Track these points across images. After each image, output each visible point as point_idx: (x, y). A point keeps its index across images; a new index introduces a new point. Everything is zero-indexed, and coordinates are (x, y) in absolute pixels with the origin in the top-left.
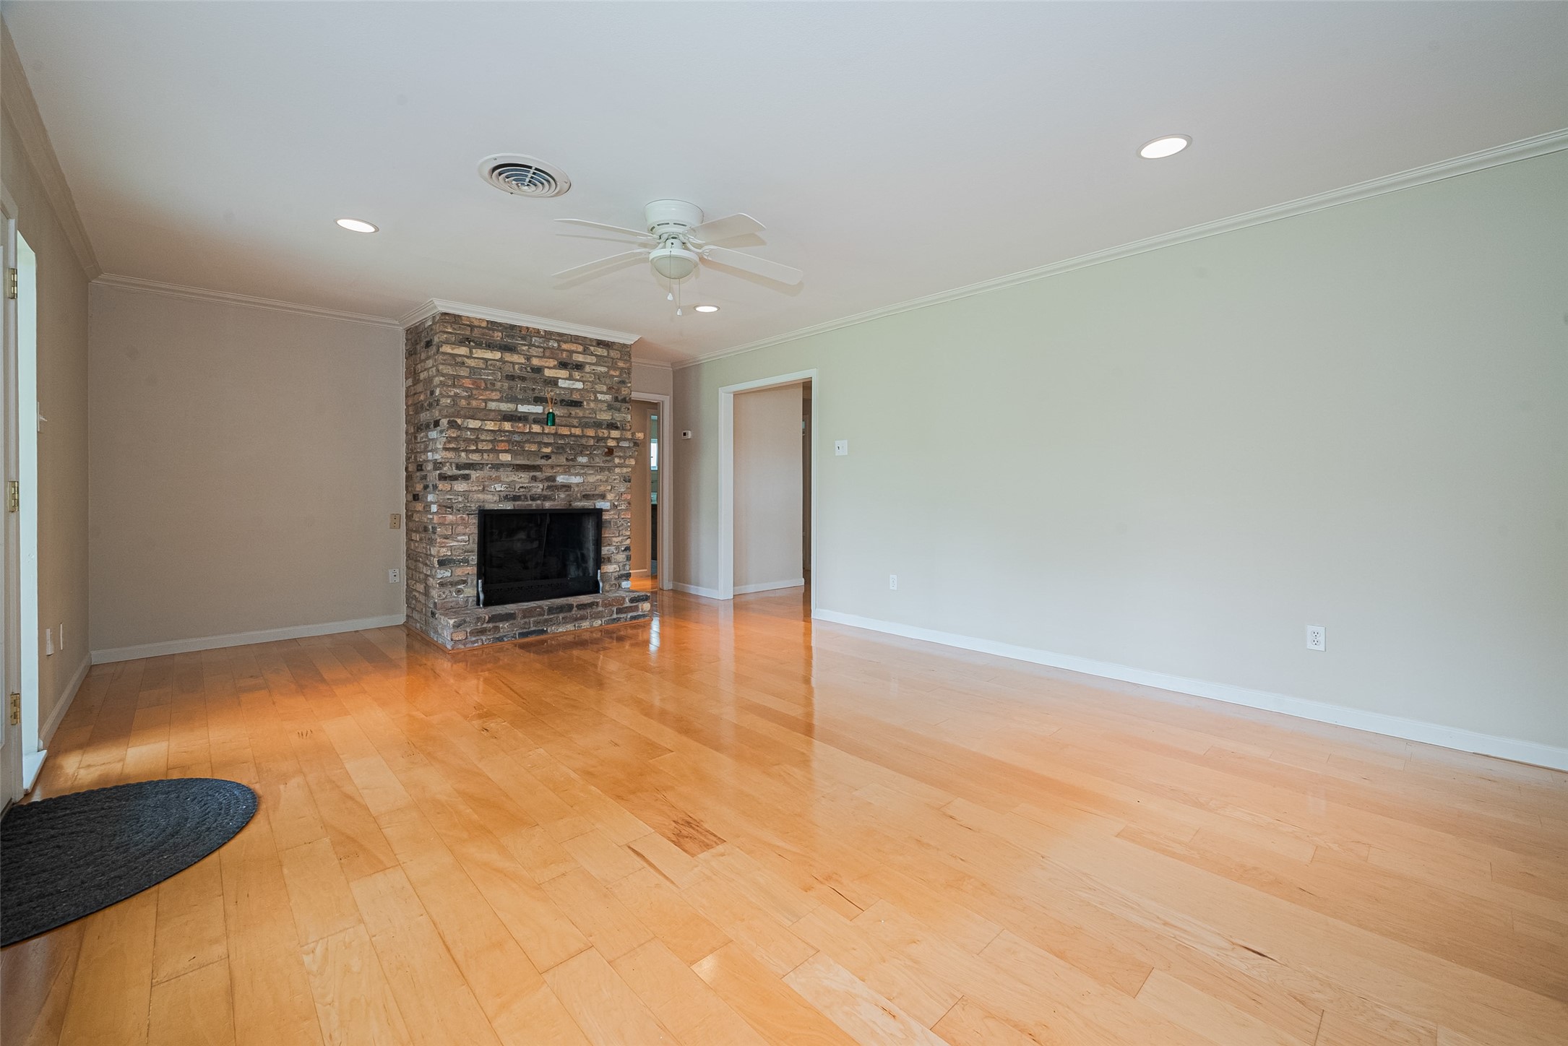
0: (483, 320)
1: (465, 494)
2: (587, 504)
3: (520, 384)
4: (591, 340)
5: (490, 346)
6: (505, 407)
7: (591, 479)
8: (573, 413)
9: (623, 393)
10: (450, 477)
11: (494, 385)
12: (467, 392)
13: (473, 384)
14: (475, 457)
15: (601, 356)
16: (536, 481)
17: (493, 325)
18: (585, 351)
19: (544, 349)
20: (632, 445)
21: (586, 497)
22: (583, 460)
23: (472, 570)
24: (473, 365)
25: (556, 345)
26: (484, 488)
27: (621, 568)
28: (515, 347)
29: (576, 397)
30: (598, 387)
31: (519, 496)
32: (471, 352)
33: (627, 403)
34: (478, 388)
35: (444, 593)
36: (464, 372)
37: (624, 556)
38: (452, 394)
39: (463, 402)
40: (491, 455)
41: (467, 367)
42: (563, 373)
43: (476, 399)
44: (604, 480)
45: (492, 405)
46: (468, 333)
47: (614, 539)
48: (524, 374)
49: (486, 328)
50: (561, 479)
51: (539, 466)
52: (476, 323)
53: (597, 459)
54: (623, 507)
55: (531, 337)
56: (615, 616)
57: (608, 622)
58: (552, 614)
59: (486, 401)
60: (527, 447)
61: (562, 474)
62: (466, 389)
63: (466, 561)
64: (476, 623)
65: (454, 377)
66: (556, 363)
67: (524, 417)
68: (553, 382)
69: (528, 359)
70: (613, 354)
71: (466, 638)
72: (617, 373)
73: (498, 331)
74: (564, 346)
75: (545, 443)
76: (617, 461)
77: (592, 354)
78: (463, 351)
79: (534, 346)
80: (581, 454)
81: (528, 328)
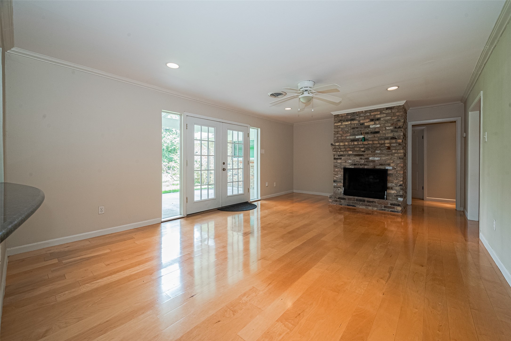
0: (345, 114)
1: (341, 163)
2: (382, 167)
3: (357, 130)
4: (383, 108)
5: (347, 121)
6: (351, 137)
7: (384, 158)
8: (376, 136)
9: (399, 125)
10: (336, 158)
11: (348, 131)
12: (341, 135)
13: (342, 133)
14: (342, 153)
15: (388, 113)
16: (362, 159)
17: (348, 114)
18: (381, 113)
19: (365, 117)
20: (397, 145)
21: (381, 165)
22: (378, 152)
23: (342, 184)
24: (342, 127)
25: (369, 114)
26: (345, 162)
27: (398, 193)
28: (355, 119)
29: (377, 130)
30: (386, 125)
31: (356, 164)
32: (342, 123)
33: (401, 128)
34: (344, 133)
35: (335, 189)
36: (340, 130)
37: (399, 188)
38: (337, 136)
39: (340, 138)
40: (346, 152)
41: (341, 128)
42: (372, 123)
43: (343, 136)
44: (390, 158)
45: (348, 138)
46: (341, 118)
47: (395, 181)
48: (358, 126)
49: (346, 116)
50: (371, 158)
51: (363, 154)
52: (343, 115)
53: (384, 151)
54: (399, 169)
55: (360, 114)
56: (383, 208)
57: (380, 210)
58: (358, 201)
59: (346, 137)
60: (356, 149)
61: (371, 157)
62: (340, 134)
63: (340, 182)
64: (335, 198)
65: (338, 132)
66: (369, 120)
67: (358, 139)
68: (368, 127)
69: (359, 121)
70: (393, 111)
71: (332, 201)
72: (396, 118)
73: (349, 115)
74: (372, 114)
75: (362, 147)
76: (394, 151)
77: (384, 113)
78: (340, 124)
79: (361, 117)
80: (376, 150)
81: (359, 112)
